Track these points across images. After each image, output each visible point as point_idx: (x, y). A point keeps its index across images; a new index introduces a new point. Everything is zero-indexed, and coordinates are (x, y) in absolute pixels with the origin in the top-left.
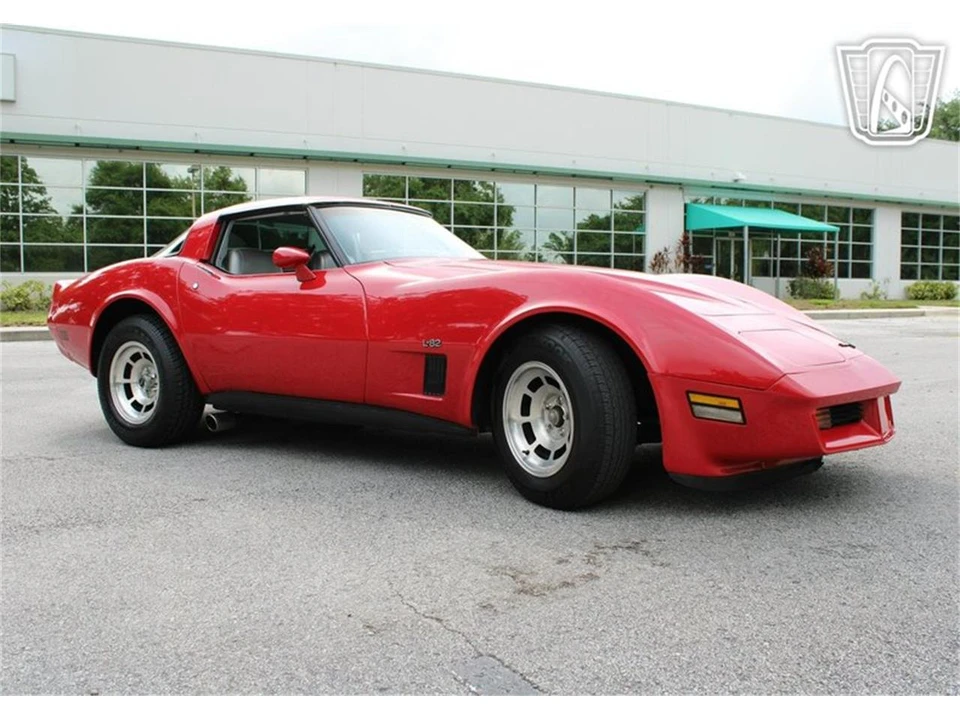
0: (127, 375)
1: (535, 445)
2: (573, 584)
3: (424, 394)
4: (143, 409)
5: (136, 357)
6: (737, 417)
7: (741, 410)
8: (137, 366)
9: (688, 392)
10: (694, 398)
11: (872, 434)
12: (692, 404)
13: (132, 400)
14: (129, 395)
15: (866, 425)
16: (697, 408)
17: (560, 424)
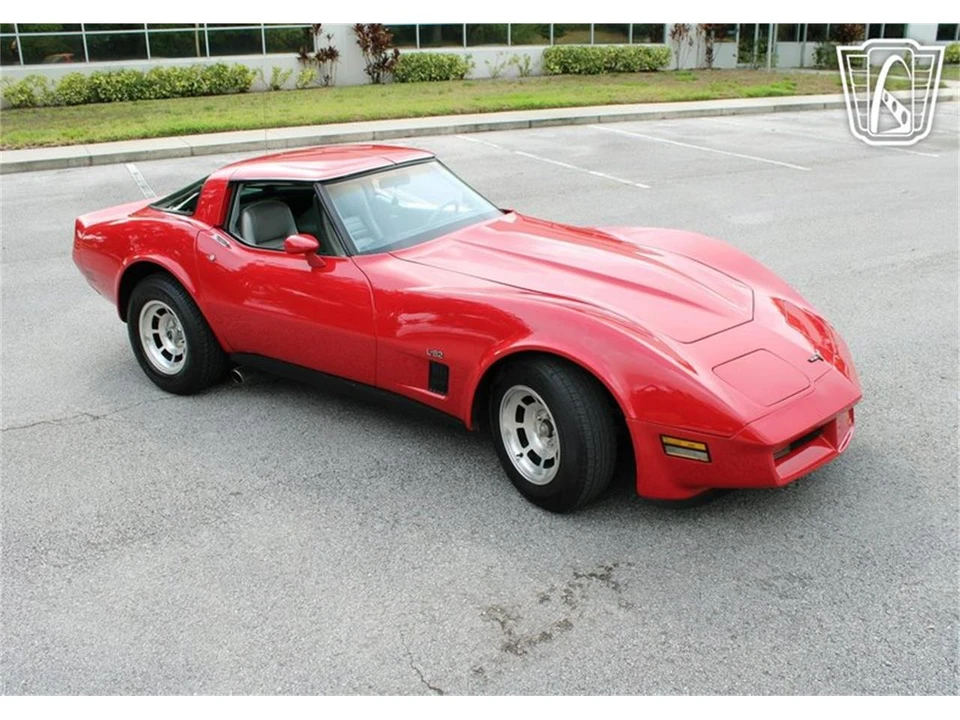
0: (155, 325)
1: (528, 449)
2: (550, 636)
3: (429, 390)
4: (173, 358)
5: (162, 312)
6: (703, 457)
7: (707, 451)
8: (163, 319)
9: (661, 436)
10: (665, 440)
11: (829, 447)
12: (664, 445)
13: (162, 349)
14: (159, 344)
15: (824, 439)
16: (667, 448)
17: (550, 436)
